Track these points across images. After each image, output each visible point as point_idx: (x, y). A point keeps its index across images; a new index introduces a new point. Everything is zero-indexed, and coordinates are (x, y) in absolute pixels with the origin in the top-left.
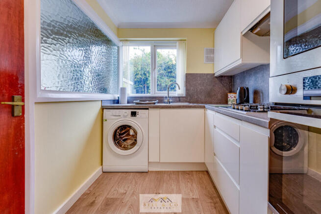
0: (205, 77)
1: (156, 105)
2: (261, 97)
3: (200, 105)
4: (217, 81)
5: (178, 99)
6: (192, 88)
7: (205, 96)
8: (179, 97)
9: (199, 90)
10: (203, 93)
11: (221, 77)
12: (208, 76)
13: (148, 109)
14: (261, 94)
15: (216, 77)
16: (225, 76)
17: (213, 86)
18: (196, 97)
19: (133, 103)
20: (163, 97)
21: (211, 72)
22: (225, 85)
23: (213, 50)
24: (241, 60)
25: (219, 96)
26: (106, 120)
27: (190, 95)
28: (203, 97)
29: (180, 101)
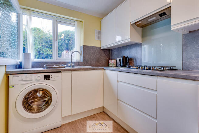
0: (95, 49)
1: (66, 68)
2: (135, 62)
3: (100, 67)
4: (102, 52)
5: (78, 64)
6: (87, 56)
7: (96, 62)
8: (79, 62)
9: (92, 57)
10: (94, 59)
11: (105, 50)
12: (98, 49)
13: (60, 72)
14: (135, 60)
15: (102, 49)
16: (107, 49)
17: (100, 55)
18: (90, 62)
19: (43, 67)
20: (67, 62)
21: (99, 46)
22: (107, 55)
23: (100, 31)
24: (130, 39)
25: (104, 62)
26: (13, 87)
27: (86, 61)
28: (94, 63)
29: (79, 65)
